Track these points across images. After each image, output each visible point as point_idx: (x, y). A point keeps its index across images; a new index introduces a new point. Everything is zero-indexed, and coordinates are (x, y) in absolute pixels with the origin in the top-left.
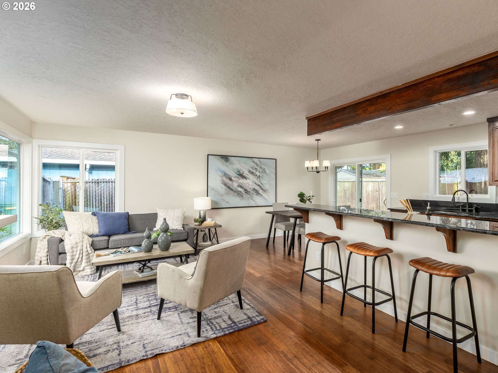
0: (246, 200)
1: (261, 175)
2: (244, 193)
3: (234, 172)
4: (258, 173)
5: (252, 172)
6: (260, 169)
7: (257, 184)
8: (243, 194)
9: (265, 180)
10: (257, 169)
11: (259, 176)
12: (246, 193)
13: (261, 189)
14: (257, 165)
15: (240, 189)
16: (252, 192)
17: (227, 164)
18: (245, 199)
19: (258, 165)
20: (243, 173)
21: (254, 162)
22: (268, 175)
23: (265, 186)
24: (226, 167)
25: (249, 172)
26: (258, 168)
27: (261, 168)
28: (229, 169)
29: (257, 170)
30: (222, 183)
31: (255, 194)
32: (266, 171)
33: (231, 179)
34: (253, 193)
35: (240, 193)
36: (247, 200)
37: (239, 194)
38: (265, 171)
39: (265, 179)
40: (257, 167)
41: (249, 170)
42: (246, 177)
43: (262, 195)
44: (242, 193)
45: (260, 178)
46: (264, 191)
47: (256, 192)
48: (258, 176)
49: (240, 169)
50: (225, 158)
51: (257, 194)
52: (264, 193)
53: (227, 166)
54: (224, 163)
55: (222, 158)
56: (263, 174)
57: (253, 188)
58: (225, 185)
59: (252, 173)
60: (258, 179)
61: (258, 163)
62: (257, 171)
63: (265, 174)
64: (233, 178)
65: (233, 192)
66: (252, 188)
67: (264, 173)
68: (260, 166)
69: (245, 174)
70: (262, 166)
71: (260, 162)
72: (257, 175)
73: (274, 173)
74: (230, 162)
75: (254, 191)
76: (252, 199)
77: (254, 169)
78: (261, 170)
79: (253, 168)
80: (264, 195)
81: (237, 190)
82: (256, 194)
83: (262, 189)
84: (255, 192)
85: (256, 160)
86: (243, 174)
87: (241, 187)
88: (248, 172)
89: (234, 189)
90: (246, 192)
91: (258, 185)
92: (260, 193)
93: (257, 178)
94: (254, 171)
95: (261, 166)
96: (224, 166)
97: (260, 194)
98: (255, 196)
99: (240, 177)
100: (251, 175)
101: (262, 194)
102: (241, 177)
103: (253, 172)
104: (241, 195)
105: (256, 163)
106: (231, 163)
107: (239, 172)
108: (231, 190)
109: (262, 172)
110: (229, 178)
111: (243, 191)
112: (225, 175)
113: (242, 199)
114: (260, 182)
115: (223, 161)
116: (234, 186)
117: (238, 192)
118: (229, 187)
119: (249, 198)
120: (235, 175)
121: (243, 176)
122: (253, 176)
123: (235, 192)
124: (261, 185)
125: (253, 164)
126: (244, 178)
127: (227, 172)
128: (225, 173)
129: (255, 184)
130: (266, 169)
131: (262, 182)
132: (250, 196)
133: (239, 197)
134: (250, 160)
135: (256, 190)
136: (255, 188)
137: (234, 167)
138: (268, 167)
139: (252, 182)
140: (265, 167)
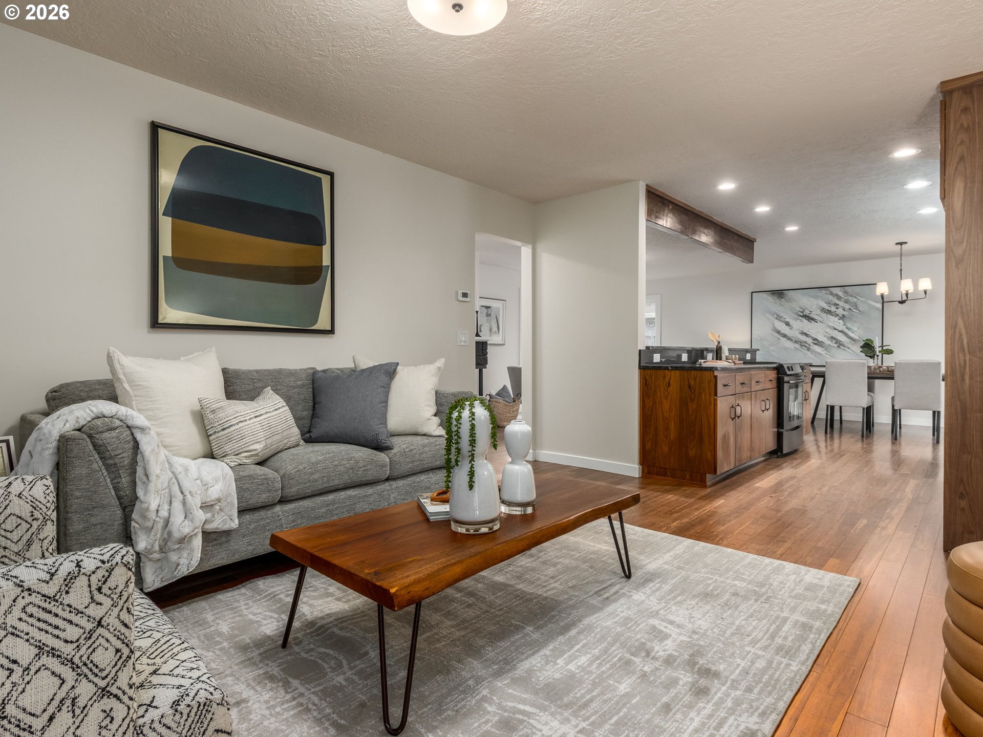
0: (815, 356)
1: (845, 313)
2: (812, 344)
3: (793, 312)
4: (840, 311)
5: (828, 310)
6: (846, 304)
7: (838, 330)
8: (810, 345)
9: (855, 322)
10: (838, 305)
11: (844, 316)
12: (814, 344)
13: (848, 338)
14: (839, 298)
15: (804, 338)
16: (827, 342)
17: (782, 302)
18: (813, 353)
19: (841, 297)
21: (832, 294)
22: (864, 313)
23: (855, 333)
24: (780, 307)
25: (821, 310)
26: (841, 303)
27: (846, 302)
28: (785, 308)
30: (774, 331)
31: (834, 347)
32: (858, 306)
33: (788, 324)
34: (829, 345)
35: (804, 344)
37: (802, 346)
38: (855, 307)
39: (856, 320)
40: (837, 302)
41: (823, 308)
42: (816, 319)
43: (848, 348)
44: (807, 344)
45: (845, 319)
46: (854, 340)
47: (836, 343)
48: (840, 316)
49: (804, 308)
50: (779, 294)
51: (838, 346)
52: (853, 344)
53: (782, 305)
54: (777, 300)
55: (773, 294)
56: (853, 313)
57: (830, 336)
58: (778, 332)
59: (829, 312)
60: (841, 321)
61: (840, 294)
62: (838, 308)
64: (792, 322)
65: (791, 342)
66: (828, 336)
68: (845, 299)
69: (813, 315)
70: (850, 298)
71: (846, 292)
72: (837, 315)
73: (878, 309)
74: (786, 298)
75: (832, 341)
76: (827, 353)
77: (832, 306)
78: (847, 307)
80: (853, 348)
81: (798, 340)
82: (836, 346)
84: (834, 342)
85: (835, 290)
86: (810, 315)
87: (807, 335)
88: (819, 310)
89: (793, 338)
90: (816, 342)
91: (841, 331)
92: (845, 344)
93: (839, 320)
94: (833, 309)
95: (848, 299)
96: (776, 305)
97: (844, 346)
99: (804, 320)
100: (825, 314)
101: (850, 346)
102: (806, 319)
103: (831, 311)
104: (806, 347)
105: (837, 295)
106: (789, 300)
107: (802, 312)
109: (850, 309)
110: (784, 322)
111: (809, 341)
112: (779, 318)
113: (809, 353)
114: (844, 327)
115: (775, 298)
116: (794, 333)
117: (801, 342)
118: (785, 336)
119: (821, 352)
120: (796, 316)
121: (809, 318)
122: (829, 316)
123: (796, 342)
124: (847, 331)
125: (831, 297)
126: (812, 321)
127: (782, 314)
128: (778, 316)
129: (835, 329)
130: (859, 303)
131: (849, 325)
132: (823, 349)
133: (803, 350)
134: (823, 291)
135: (835, 339)
136: (835, 336)
137: (793, 306)
138: (863, 299)
139: (828, 326)
140: (855, 300)
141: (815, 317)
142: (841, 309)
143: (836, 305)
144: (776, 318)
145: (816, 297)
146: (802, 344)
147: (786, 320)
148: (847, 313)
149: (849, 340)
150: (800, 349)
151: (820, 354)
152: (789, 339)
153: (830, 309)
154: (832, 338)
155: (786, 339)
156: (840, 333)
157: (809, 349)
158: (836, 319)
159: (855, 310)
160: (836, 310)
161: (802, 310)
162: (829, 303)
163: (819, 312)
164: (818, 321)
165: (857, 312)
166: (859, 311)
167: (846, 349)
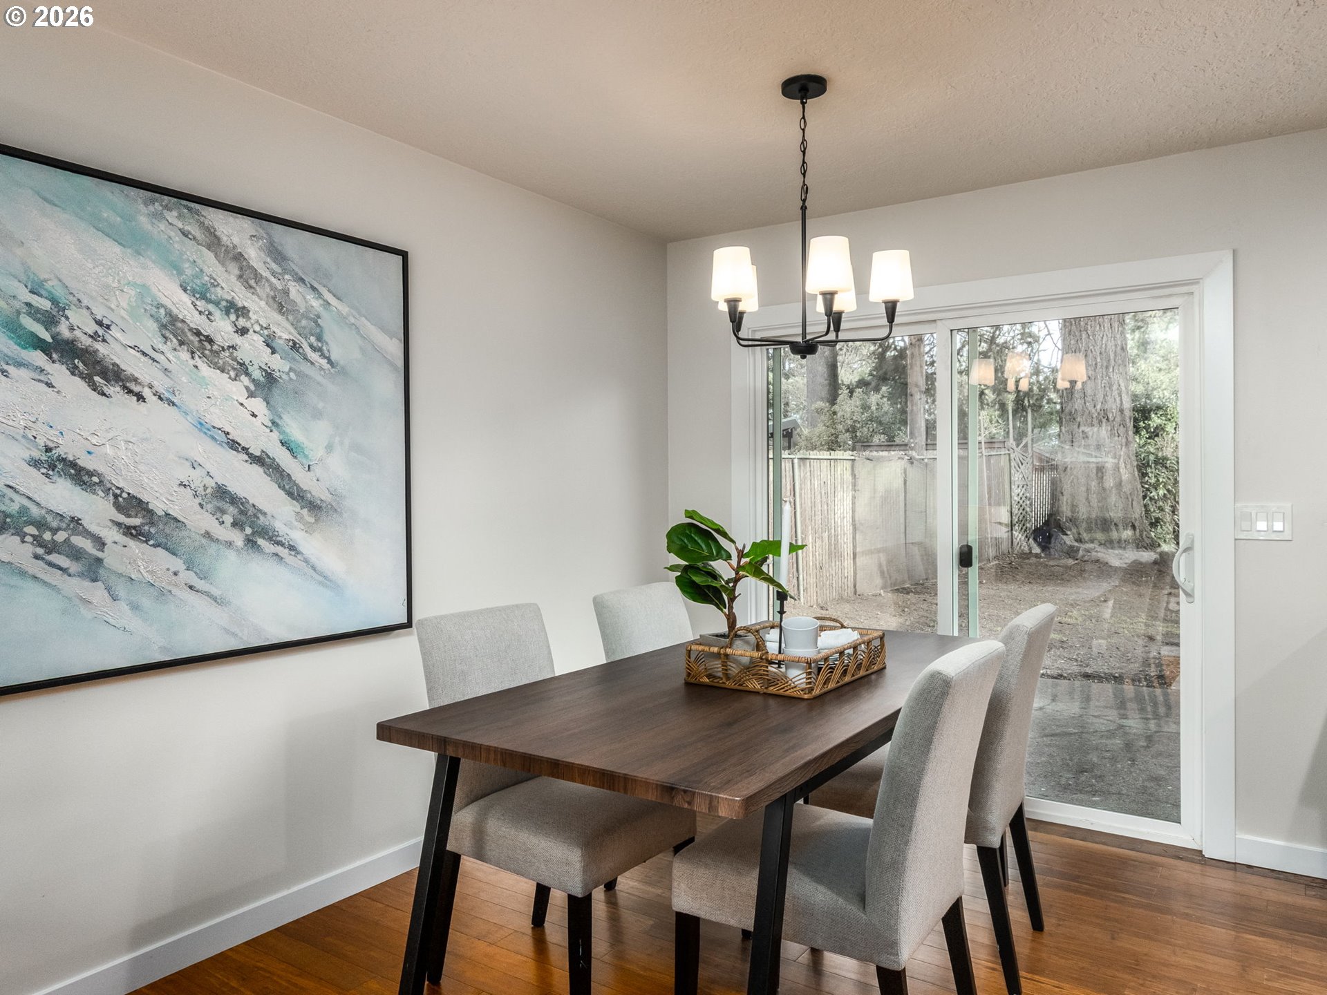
0: (135, 607)
1: (278, 364)
2: (112, 535)
4: (252, 349)
5: (198, 333)
6: (279, 318)
7: (245, 450)
8: (100, 543)
9: (317, 415)
10: (243, 312)
11: (269, 377)
12: (129, 531)
13: (290, 494)
14: (249, 276)
15: (59, 497)
16: (199, 520)
18: (121, 591)
19: (257, 277)
20: (94, 337)
21: (214, 242)
22: (343, 372)
23: (318, 471)
25: (163, 326)
26: (260, 309)
27: (281, 304)
29: (242, 322)
31: (230, 544)
32: (326, 337)
34: (207, 535)
35: (60, 537)
36: (146, 602)
37: (51, 548)
38: (319, 339)
39: (320, 405)
40: (242, 297)
41: (169, 313)
42: (136, 380)
43: (292, 548)
44: (87, 534)
45: (277, 396)
46: (314, 507)
47: (234, 524)
48: (257, 374)
51: (250, 542)
52: (309, 529)
56: (305, 367)
57: (211, 483)
59: (202, 344)
60: (258, 404)
61: (254, 255)
62: (243, 332)
63: (324, 362)
66: (197, 484)
68: (273, 288)
69: (111, 352)
70: (295, 290)
71: (276, 253)
72: (242, 369)
73: (391, 364)
75: (223, 512)
76: (199, 585)
77: (217, 314)
78: (284, 331)
79: (203, 297)
80: (310, 544)
81: (23, 510)
82: (239, 543)
83: (296, 494)
84: (228, 519)
85: (233, 230)
86: (99, 346)
87: (80, 475)
88: (153, 326)
90: (136, 521)
91: (260, 460)
92: (279, 526)
93: (251, 395)
94: (222, 328)
95: (286, 292)
97: (274, 539)
98: (231, 555)
99: (59, 372)
100: (184, 355)
101: (297, 536)
102: (73, 371)
103: (210, 340)
104: (77, 554)
105: (238, 258)
109: (295, 346)
111: (95, 512)
113: (97, 593)
114: (275, 435)
117: (40, 525)
119: (165, 580)
121: (93, 368)
122: (205, 370)
123: (9, 524)
124: (282, 457)
125: (210, 263)
126: (114, 390)
129: (234, 445)
130: (329, 322)
131: (295, 431)
132: (178, 564)
133: (55, 577)
134: (172, 216)
135: (234, 500)
136: (234, 488)
138: (345, 309)
139: (202, 426)
140: (316, 304)
141: (131, 364)
142: (259, 340)
143: (231, 308)
145: (135, 242)
148: (284, 366)
149: (296, 506)
151: (161, 594)
153: (207, 329)
154: (222, 493)
156: (257, 470)
157: (93, 569)
158: (238, 390)
159: (314, 356)
160: (238, 340)
161: (43, 305)
162: (199, 295)
163: (148, 334)
164: (147, 393)
165: (321, 369)
166: (330, 362)
167: (283, 552)
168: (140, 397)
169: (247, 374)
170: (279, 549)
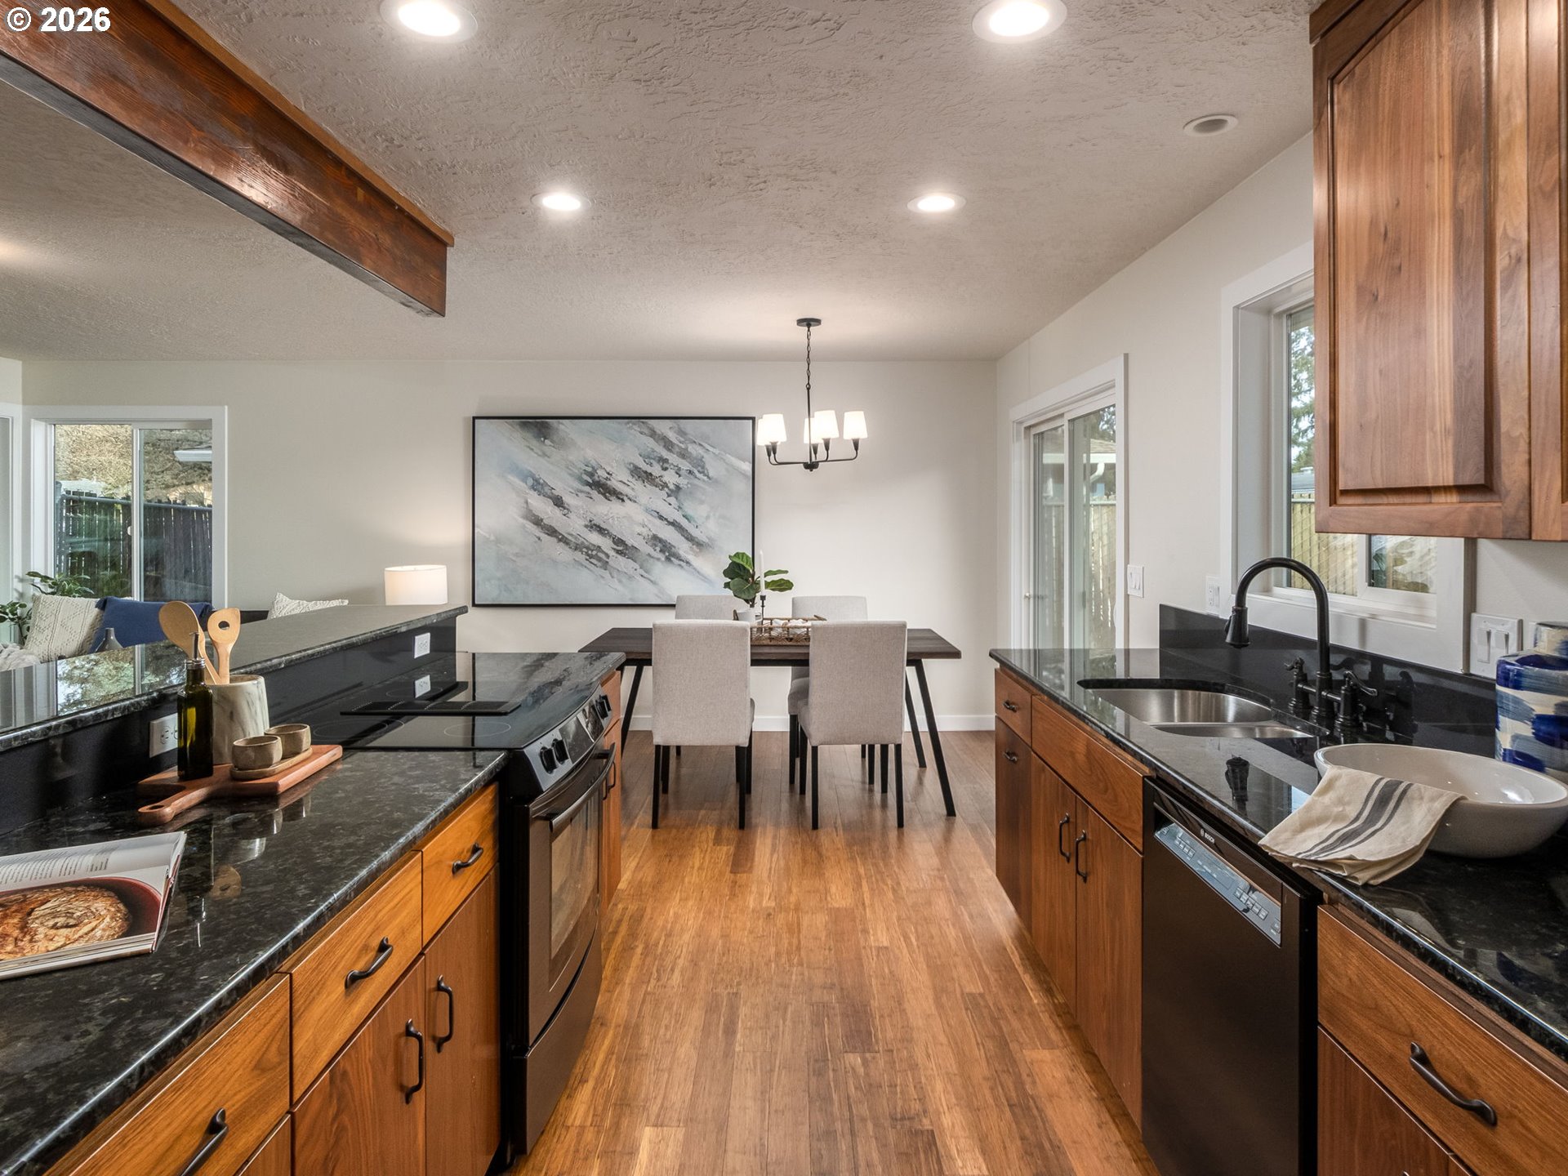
0: (620, 581)
1: (682, 482)
2: (612, 553)
3: (570, 474)
4: (670, 478)
5: (646, 473)
6: (682, 460)
7: (667, 519)
8: (608, 556)
9: (702, 502)
10: (666, 461)
11: (678, 488)
12: (618, 552)
13: (687, 539)
14: (668, 445)
15: (595, 538)
16: (645, 549)
17: (546, 449)
18: (615, 574)
19: (673, 444)
20: (607, 479)
21: (653, 434)
22: (717, 482)
23: (701, 528)
24: (541, 459)
25: (632, 472)
26: (673, 458)
27: (683, 455)
28: (552, 464)
29: (666, 465)
30: (526, 517)
31: (658, 560)
32: (707, 466)
33: (558, 502)
34: (649, 555)
35: (594, 553)
36: (624, 580)
37: (591, 557)
38: (703, 468)
39: (703, 498)
40: (665, 454)
41: (634, 466)
42: (621, 494)
43: (688, 563)
44: (604, 552)
45: (681, 496)
46: (699, 544)
47: (661, 551)
48: (672, 487)
49: (594, 464)
50: (538, 425)
51: (668, 559)
52: (696, 555)
53: (544, 455)
54: (534, 443)
55: (523, 425)
56: (696, 482)
57: (651, 533)
58: (538, 522)
59: (647, 477)
60: (672, 500)
61: (672, 436)
62: (665, 469)
63: (705, 478)
64: (568, 499)
65: (567, 548)
66: (645, 534)
67: (698, 475)
68: (679, 447)
69: (614, 483)
70: (691, 448)
71: (682, 433)
72: (665, 485)
73: (744, 474)
74: (555, 438)
75: (655, 545)
76: (645, 575)
77: (655, 463)
78: (685, 466)
79: (649, 458)
81: (583, 543)
82: (663, 559)
83: (690, 538)
84: (658, 549)
85: (660, 427)
86: (608, 482)
87: (601, 531)
88: (627, 472)
89: (570, 538)
90: (621, 548)
91: (673, 523)
92: (681, 552)
93: (669, 496)
94: (656, 470)
95: (686, 449)
96: (533, 454)
97: (679, 558)
98: (659, 564)
99: (594, 493)
100: (640, 482)
101: (690, 557)
102: (599, 492)
103: (651, 474)
104: (600, 559)
105: (664, 438)
106: (561, 444)
107: (591, 475)
108: (560, 540)
109: (690, 472)
110: (550, 498)
111: (606, 544)
112: (538, 486)
113: (607, 575)
114: (680, 513)
115: (529, 435)
116: (574, 525)
117: (588, 548)
118: (552, 532)
119: (631, 572)
120: (577, 485)
121: (606, 490)
122: (649, 487)
123: (577, 548)
124: (684, 522)
125: (651, 443)
126: (613, 498)
127: (545, 477)
128: (537, 481)
129: (661, 518)
130: (707, 458)
131: (690, 512)
132: (637, 566)
133: (592, 567)
134: (636, 427)
135: (660, 540)
136: (660, 535)
137: (571, 458)
138: (717, 451)
139: (647, 510)
140: (701, 451)
141: (620, 487)
142: (673, 472)
143: (663, 461)
144: (533, 488)
145: (620, 440)
146: (592, 554)
147: (556, 493)
148: (686, 481)
149: (690, 544)
150: (587, 563)
151: (630, 578)
152: (563, 540)
153: (649, 470)
154: (655, 538)
155: (555, 540)
156: (672, 528)
157: (605, 566)
158: (663, 494)
159: (701, 476)
160: (664, 473)
161: (590, 469)
162: (647, 457)
163: (624, 475)
164: (625, 498)
165: (704, 481)
166: (708, 477)
167: (684, 564)
168: (623, 500)
169: (668, 487)
170: (681, 563)
